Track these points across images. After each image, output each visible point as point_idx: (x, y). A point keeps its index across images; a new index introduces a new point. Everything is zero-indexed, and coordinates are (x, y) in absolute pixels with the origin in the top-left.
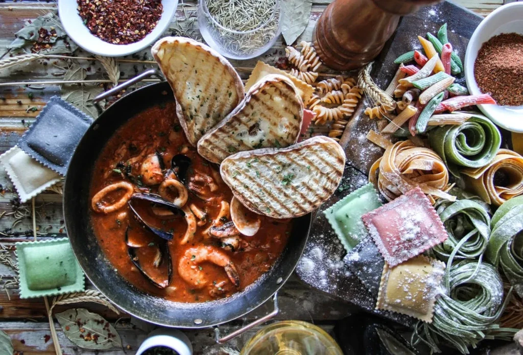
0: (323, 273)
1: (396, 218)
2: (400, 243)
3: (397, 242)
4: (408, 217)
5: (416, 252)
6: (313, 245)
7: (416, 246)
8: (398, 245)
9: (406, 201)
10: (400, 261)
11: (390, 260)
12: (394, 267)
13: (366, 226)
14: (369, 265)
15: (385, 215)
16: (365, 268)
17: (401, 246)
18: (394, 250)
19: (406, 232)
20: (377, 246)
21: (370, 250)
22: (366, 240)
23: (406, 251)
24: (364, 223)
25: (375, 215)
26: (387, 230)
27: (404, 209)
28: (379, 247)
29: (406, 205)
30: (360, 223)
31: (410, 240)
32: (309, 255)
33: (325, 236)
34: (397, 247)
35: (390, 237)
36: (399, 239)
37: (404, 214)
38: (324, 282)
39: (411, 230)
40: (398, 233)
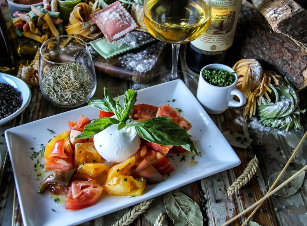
0: (145, 61)
1: (108, 22)
2: (122, 20)
3: (122, 21)
4: (107, 17)
5: (127, 14)
6: (128, 66)
7: (124, 13)
8: (123, 21)
9: (99, 20)
10: (133, 21)
11: (133, 26)
12: (138, 24)
13: (115, 40)
14: (137, 37)
15: (107, 29)
16: (140, 39)
17: (124, 19)
18: (127, 23)
19: (116, 17)
20: (126, 34)
21: (128, 38)
22: (123, 40)
23: (127, 18)
24: (113, 41)
25: (108, 35)
26: (115, 26)
27: (103, 20)
28: (126, 33)
29: (101, 20)
30: (113, 43)
31: (120, 15)
32: (134, 67)
33: (122, 61)
34: (124, 21)
35: (120, 24)
36: (119, 20)
37: (106, 19)
38: (151, 61)
39: (114, 15)
40: (117, 21)
